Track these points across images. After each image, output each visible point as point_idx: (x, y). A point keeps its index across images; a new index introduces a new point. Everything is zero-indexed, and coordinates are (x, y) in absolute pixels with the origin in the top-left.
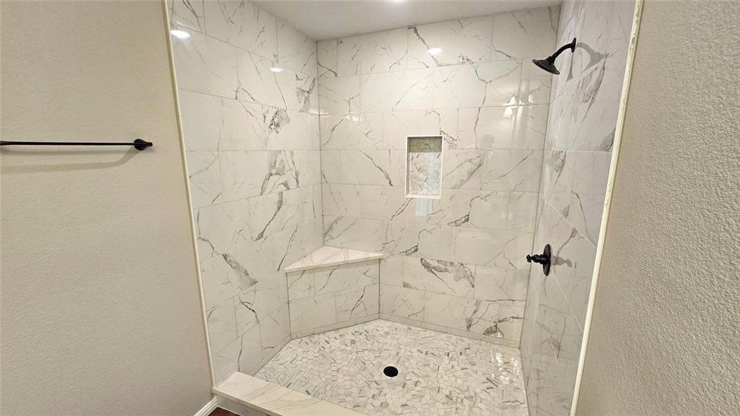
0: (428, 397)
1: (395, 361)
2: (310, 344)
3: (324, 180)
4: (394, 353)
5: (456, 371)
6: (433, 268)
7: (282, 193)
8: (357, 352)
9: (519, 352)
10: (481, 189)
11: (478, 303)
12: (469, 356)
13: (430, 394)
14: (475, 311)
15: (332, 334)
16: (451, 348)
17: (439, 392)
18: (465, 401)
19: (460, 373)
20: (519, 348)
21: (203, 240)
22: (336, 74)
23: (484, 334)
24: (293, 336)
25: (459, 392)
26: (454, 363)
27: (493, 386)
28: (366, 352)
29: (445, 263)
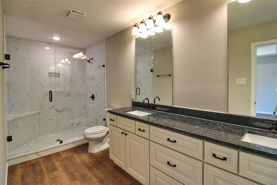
3: (10, 87)
6: (60, 111)
22: (17, 49)
23: (77, 126)
29: (64, 109)
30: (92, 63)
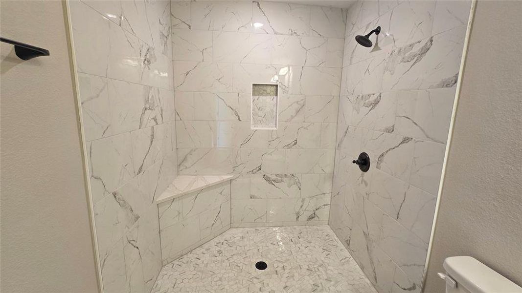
0: (296, 275)
1: (260, 257)
2: (183, 265)
3: (178, 118)
4: (256, 251)
5: (303, 251)
6: (273, 181)
7: (153, 127)
8: (227, 259)
9: (329, 227)
10: (304, 122)
11: (303, 200)
12: (304, 238)
13: (296, 272)
14: (301, 207)
15: (199, 251)
16: (291, 235)
17: (301, 269)
18: (320, 268)
19: (306, 251)
20: (328, 224)
21: (95, 178)
22: (189, 26)
23: (307, 220)
24: (164, 263)
25: (313, 264)
26: (299, 245)
27: (329, 253)
28: (234, 256)
29: (281, 176)
30: (377, 44)
